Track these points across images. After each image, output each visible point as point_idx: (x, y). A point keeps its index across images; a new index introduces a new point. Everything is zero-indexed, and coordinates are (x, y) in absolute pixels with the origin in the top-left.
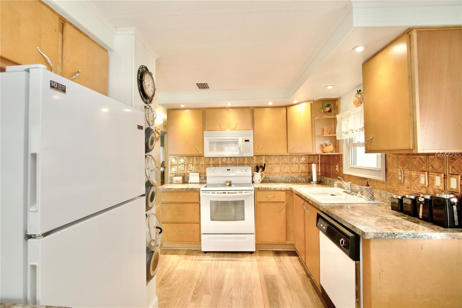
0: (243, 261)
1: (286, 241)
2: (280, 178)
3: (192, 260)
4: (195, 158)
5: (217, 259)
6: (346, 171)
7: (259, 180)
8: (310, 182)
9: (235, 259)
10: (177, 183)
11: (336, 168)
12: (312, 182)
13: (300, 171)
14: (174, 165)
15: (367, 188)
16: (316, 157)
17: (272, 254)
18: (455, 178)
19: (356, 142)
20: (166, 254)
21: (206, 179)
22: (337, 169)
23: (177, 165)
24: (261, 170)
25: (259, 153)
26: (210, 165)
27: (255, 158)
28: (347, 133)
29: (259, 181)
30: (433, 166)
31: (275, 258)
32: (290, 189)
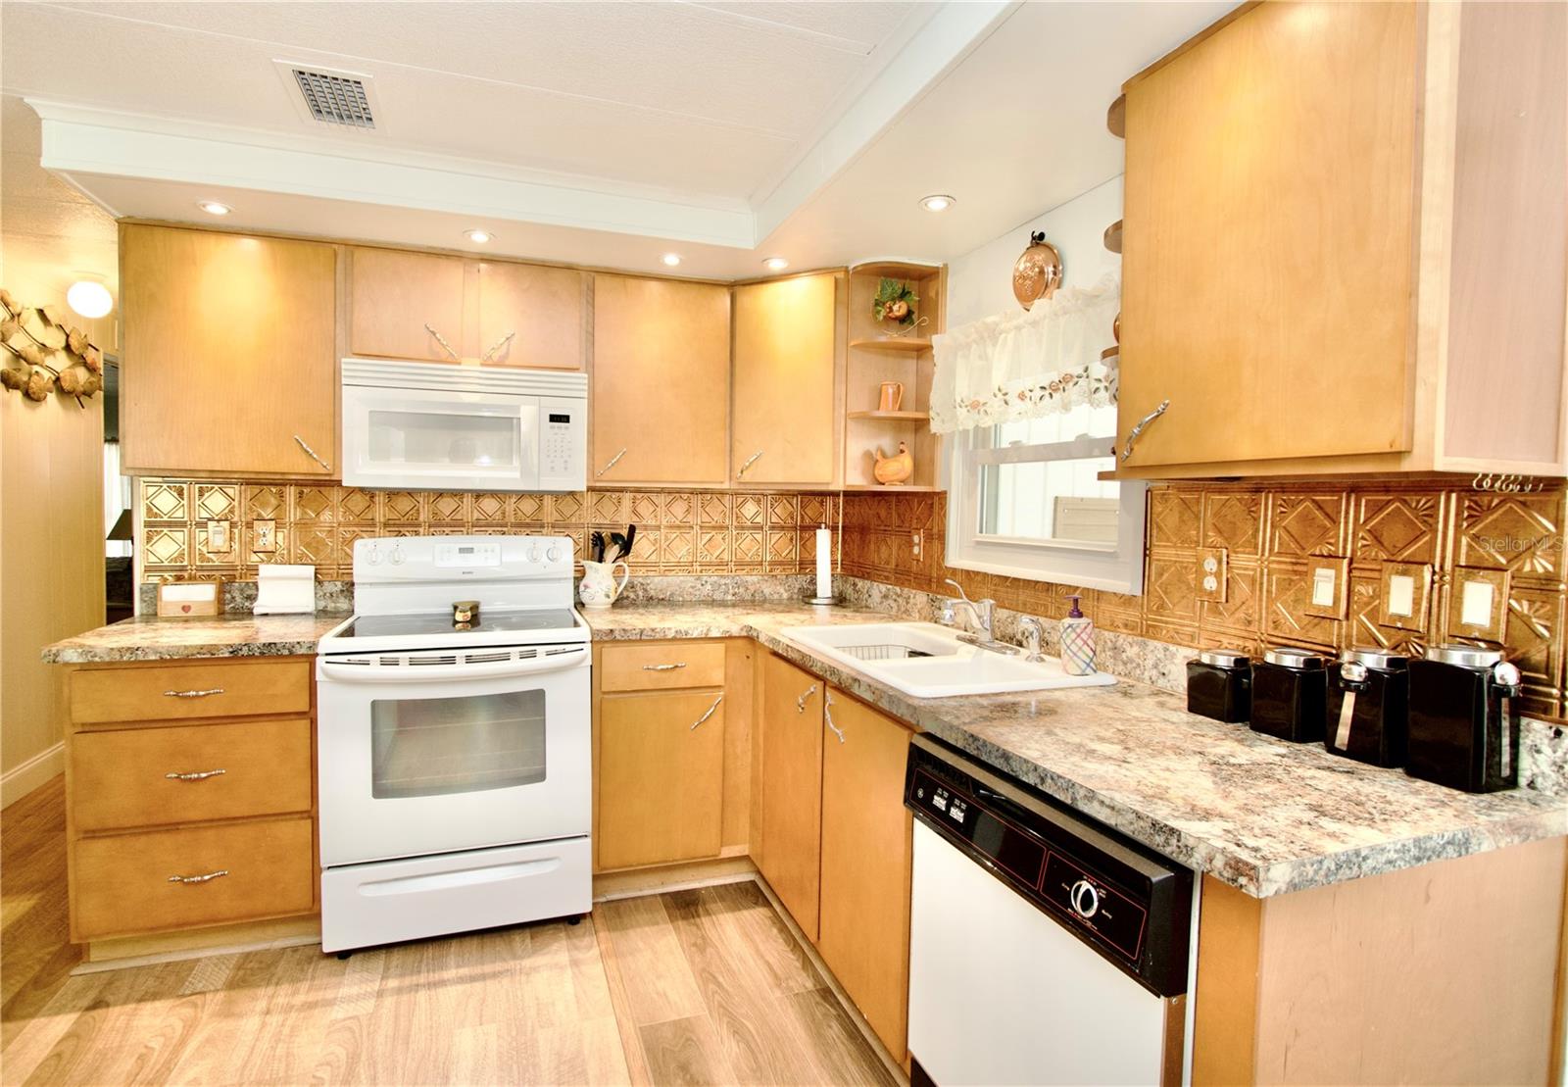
0: (535, 969)
1: (722, 846)
2: (692, 587)
3: (268, 1012)
4: (291, 493)
5: (408, 981)
6: (958, 556)
7: (608, 596)
8: (806, 600)
9: (498, 966)
10: (187, 616)
11: (911, 545)
12: (814, 601)
13: (768, 559)
14: (169, 524)
15: (1078, 625)
16: (829, 502)
17: (664, 913)
18: (1491, 581)
19: (1005, 444)
20: (108, 1005)
21: (352, 593)
22: (916, 550)
23: (183, 524)
24: (613, 551)
25: (610, 479)
26: (374, 525)
27: (589, 500)
28: (975, 406)
29: (607, 599)
30: (1378, 535)
31: (676, 929)
32: (744, 634)
